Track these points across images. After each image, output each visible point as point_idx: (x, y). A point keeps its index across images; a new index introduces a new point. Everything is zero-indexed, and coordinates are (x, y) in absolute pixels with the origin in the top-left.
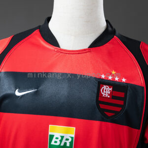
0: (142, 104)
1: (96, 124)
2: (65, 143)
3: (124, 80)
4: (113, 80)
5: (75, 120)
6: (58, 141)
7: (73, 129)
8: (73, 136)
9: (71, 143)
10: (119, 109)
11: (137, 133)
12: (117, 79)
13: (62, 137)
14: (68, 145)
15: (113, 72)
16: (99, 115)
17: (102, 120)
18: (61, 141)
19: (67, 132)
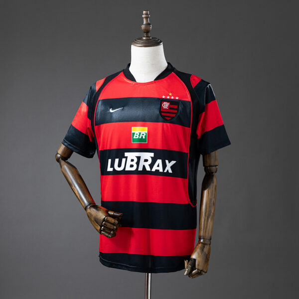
0: (190, 111)
1: (160, 124)
2: (142, 137)
3: (177, 98)
4: (170, 99)
5: (148, 123)
6: (138, 136)
7: (146, 128)
8: (147, 132)
9: (145, 136)
10: (174, 115)
11: (189, 130)
12: (172, 98)
13: (140, 133)
14: (144, 138)
15: (170, 94)
16: (161, 118)
17: (164, 122)
18: (139, 136)
19: (143, 130)
